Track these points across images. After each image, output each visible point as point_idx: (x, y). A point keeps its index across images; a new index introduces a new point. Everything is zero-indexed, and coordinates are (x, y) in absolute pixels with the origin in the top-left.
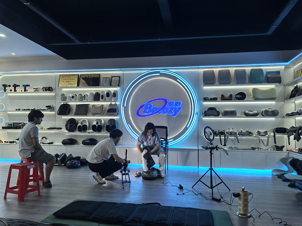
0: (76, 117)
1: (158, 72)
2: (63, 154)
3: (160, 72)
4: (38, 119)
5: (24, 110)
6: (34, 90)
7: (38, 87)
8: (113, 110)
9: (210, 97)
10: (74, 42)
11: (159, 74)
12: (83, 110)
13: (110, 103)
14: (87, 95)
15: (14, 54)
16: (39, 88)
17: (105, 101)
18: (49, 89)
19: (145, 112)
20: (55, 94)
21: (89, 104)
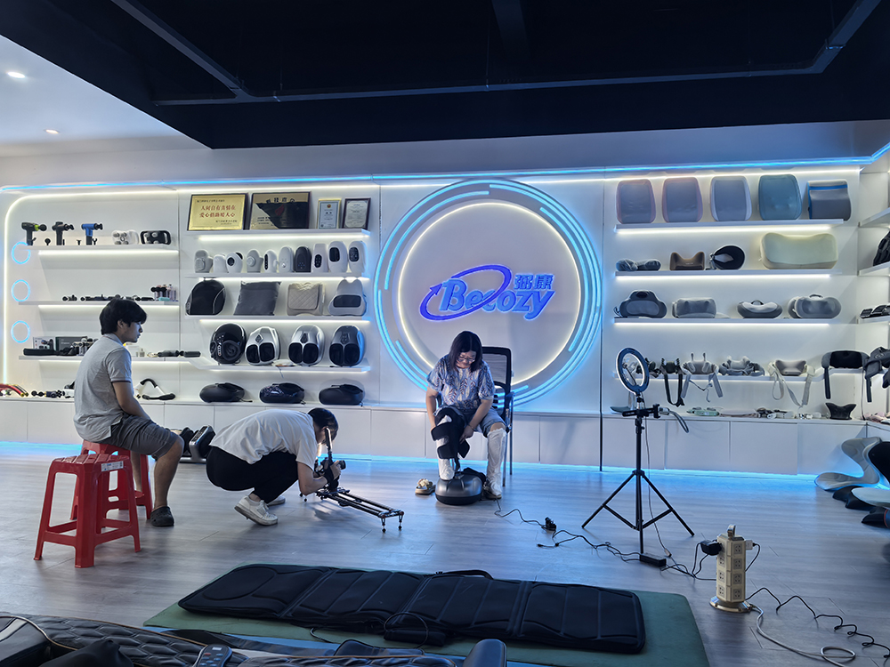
0: (242, 322)
1: (484, 187)
2: (204, 428)
3: (491, 186)
4: (129, 325)
5: (88, 299)
6: (117, 239)
7: (127, 232)
8: (348, 301)
9: (637, 261)
10: (233, 96)
11: (487, 193)
12: (262, 299)
13: (341, 279)
14: (274, 256)
15: (54, 132)
16: (131, 233)
17: (327, 272)
18: (162, 238)
20: (177, 252)
21: (279, 283)
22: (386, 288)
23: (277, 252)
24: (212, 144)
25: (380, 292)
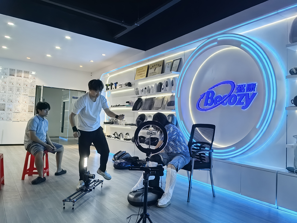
0: (146, 113)
1: (215, 40)
2: (120, 152)
3: (219, 39)
6: (120, 86)
8: (171, 104)
11: (216, 43)
12: (150, 105)
13: (171, 94)
14: (152, 87)
16: (123, 84)
17: (166, 91)
18: (129, 85)
19: (206, 104)
20: (134, 89)
21: (155, 98)
22: (179, 97)
23: (153, 86)
24: (145, 49)
25: (177, 98)
